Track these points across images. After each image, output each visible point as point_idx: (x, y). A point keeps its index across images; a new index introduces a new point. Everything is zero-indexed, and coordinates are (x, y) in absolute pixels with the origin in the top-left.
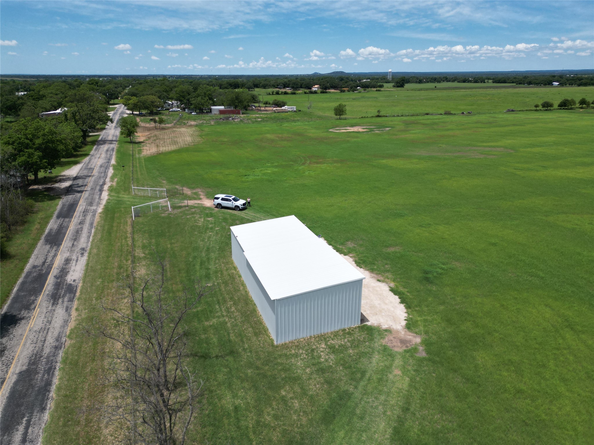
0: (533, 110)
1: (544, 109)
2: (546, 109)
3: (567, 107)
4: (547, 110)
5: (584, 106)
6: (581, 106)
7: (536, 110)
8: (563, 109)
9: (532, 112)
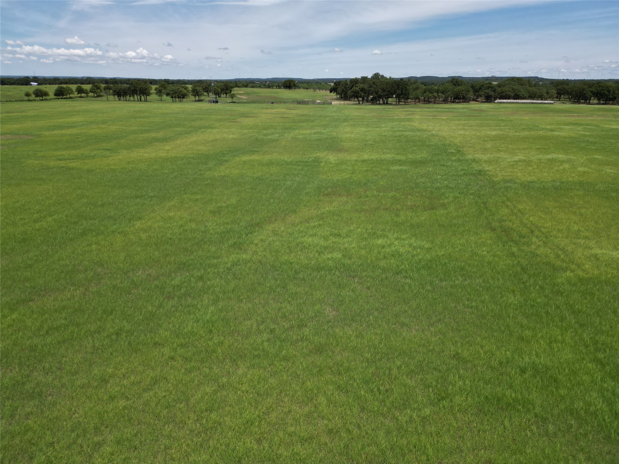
0: (25, 101)
1: (38, 98)
2: (41, 98)
3: (65, 97)
4: (42, 100)
5: (83, 95)
6: (79, 95)
7: (29, 100)
8: (61, 98)
9: (24, 102)
